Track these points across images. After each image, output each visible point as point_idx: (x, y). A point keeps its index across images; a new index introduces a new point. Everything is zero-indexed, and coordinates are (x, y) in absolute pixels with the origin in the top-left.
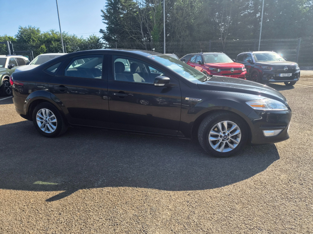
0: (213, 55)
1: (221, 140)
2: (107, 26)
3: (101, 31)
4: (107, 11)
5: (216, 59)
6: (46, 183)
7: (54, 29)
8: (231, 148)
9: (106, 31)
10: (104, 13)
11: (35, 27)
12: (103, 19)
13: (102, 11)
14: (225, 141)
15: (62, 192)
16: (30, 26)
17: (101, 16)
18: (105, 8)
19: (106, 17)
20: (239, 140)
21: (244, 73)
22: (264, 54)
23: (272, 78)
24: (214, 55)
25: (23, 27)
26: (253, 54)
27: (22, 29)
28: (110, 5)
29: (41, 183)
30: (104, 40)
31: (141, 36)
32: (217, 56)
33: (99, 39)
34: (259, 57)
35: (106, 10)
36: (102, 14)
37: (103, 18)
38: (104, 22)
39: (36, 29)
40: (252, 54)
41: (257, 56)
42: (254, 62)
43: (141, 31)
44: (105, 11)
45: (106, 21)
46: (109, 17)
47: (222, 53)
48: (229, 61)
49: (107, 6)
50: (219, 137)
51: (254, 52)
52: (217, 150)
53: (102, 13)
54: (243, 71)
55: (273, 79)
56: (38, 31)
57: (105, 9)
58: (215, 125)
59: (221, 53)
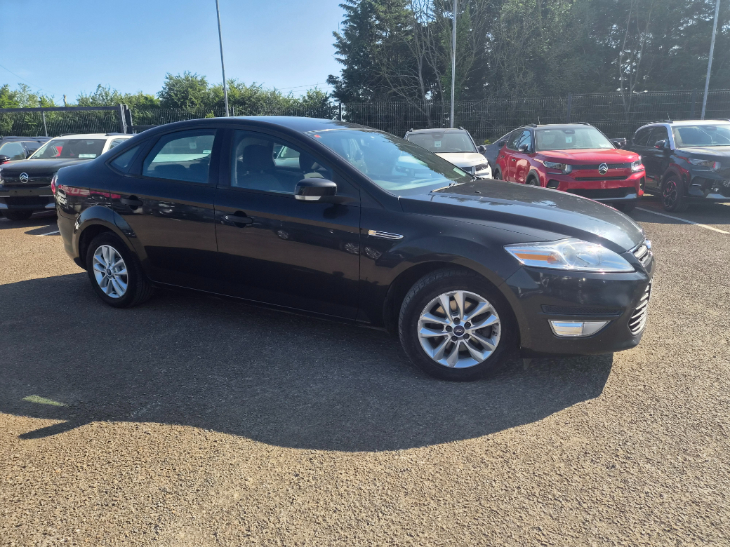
0: (561, 132)
1: (450, 337)
2: (345, 68)
3: (332, 80)
4: (346, 34)
5: (569, 140)
6: (46, 400)
7: (234, 78)
8: (476, 359)
9: (341, 78)
10: (339, 38)
11: (197, 74)
12: (337, 53)
13: (335, 34)
14: (459, 342)
15: (60, 422)
16: (187, 73)
17: (334, 45)
18: (343, 26)
19: (342, 47)
20: (497, 340)
21: (637, 176)
22: (704, 127)
23: (717, 190)
24: (564, 130)
25: (174, 75)
26: (674, 127)
27: (171, 79)
28: (352, 19)
29: (36, 399)
30: (336, 101)
31: (416, 88)
32: (572, 132)
33: (327, 99)
34: (689, 137)
35: (343, 32)
36: (335, 41)
37: (338, 50)
38: (339, 60)
39: (199, 78)
40: (669, 126)
41: (683, 131)
42: (673, 147)
43: (418, 76)
44: (342, 35)
45: (343, 57)
46: (349, 46)
47: (589, 126)
48: (602, 146)
49: (345, 22)
50: (445, 330)
51: (676, 123)
52: (442, 362)
53: (335, 38)
54: (635, 172)
55: (718, 193)
56: (203, 83)
57: (341, 30)
58: (432, 299)
59: (585, 126)
